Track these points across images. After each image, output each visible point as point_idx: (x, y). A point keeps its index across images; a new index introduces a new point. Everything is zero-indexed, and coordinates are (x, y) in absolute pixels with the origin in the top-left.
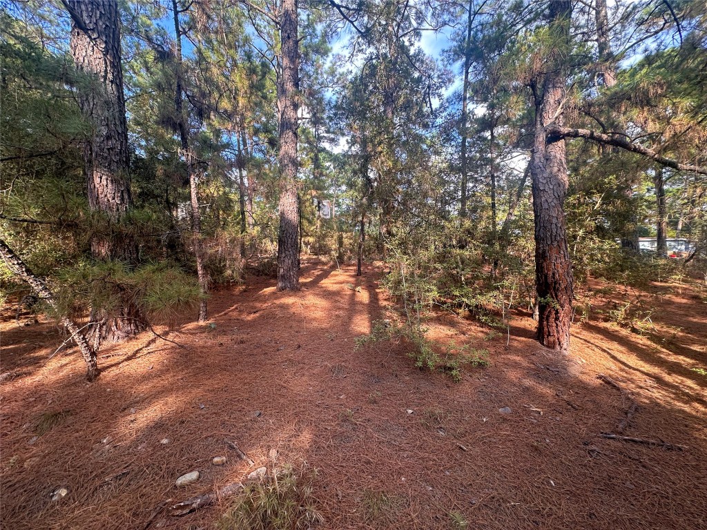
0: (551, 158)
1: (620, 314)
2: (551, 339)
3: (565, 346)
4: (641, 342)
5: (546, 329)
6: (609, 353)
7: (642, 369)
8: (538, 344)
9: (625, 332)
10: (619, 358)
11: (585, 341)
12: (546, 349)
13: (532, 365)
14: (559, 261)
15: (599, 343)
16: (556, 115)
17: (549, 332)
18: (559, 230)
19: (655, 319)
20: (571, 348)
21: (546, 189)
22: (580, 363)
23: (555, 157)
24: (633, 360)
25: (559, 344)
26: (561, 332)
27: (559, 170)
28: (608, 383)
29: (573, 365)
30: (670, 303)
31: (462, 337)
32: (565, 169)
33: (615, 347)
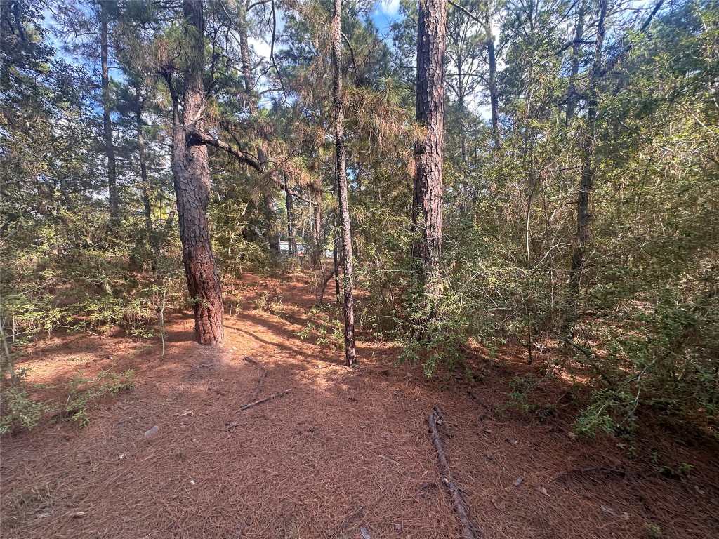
0: (194, 159)
1: (262, 301)
2: (207, 336)
3: (220, 340)
4: (275, 321)
5: (201, 328)
6: (254, 336)
7: (274, 342)
8: (197, 344)
9: (266, 315)
10: (260, 337)
11: (238, 329)
12: (203, 347)
13: (188, 368)
14: (205, 261)
15: (247, 329)
16: (196, 118)
17: (204, 330)
18: (202, 231)
19: (284, 301)
20: (225, 340)
21: (187, 189)
22: (231, 351)
23: (198, 159)
24: (270, 337)
25: (215, 339)
26: (215, 327)
27: (202, 174)
28: (250, 361)
29: (226, 355)
30: (295, 287)
31: (105, 361)
32: (207, 173)
33: (259, 330)
